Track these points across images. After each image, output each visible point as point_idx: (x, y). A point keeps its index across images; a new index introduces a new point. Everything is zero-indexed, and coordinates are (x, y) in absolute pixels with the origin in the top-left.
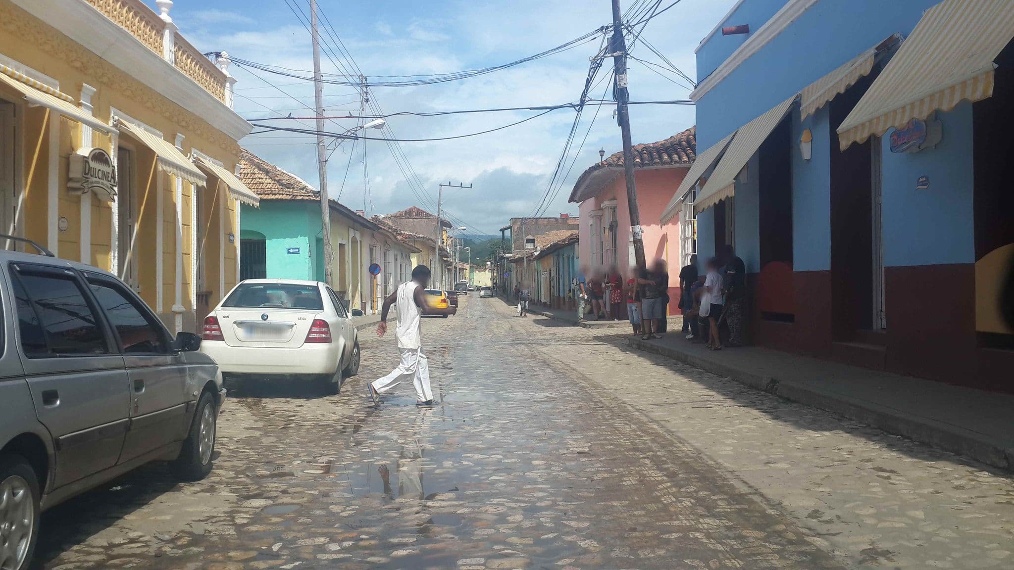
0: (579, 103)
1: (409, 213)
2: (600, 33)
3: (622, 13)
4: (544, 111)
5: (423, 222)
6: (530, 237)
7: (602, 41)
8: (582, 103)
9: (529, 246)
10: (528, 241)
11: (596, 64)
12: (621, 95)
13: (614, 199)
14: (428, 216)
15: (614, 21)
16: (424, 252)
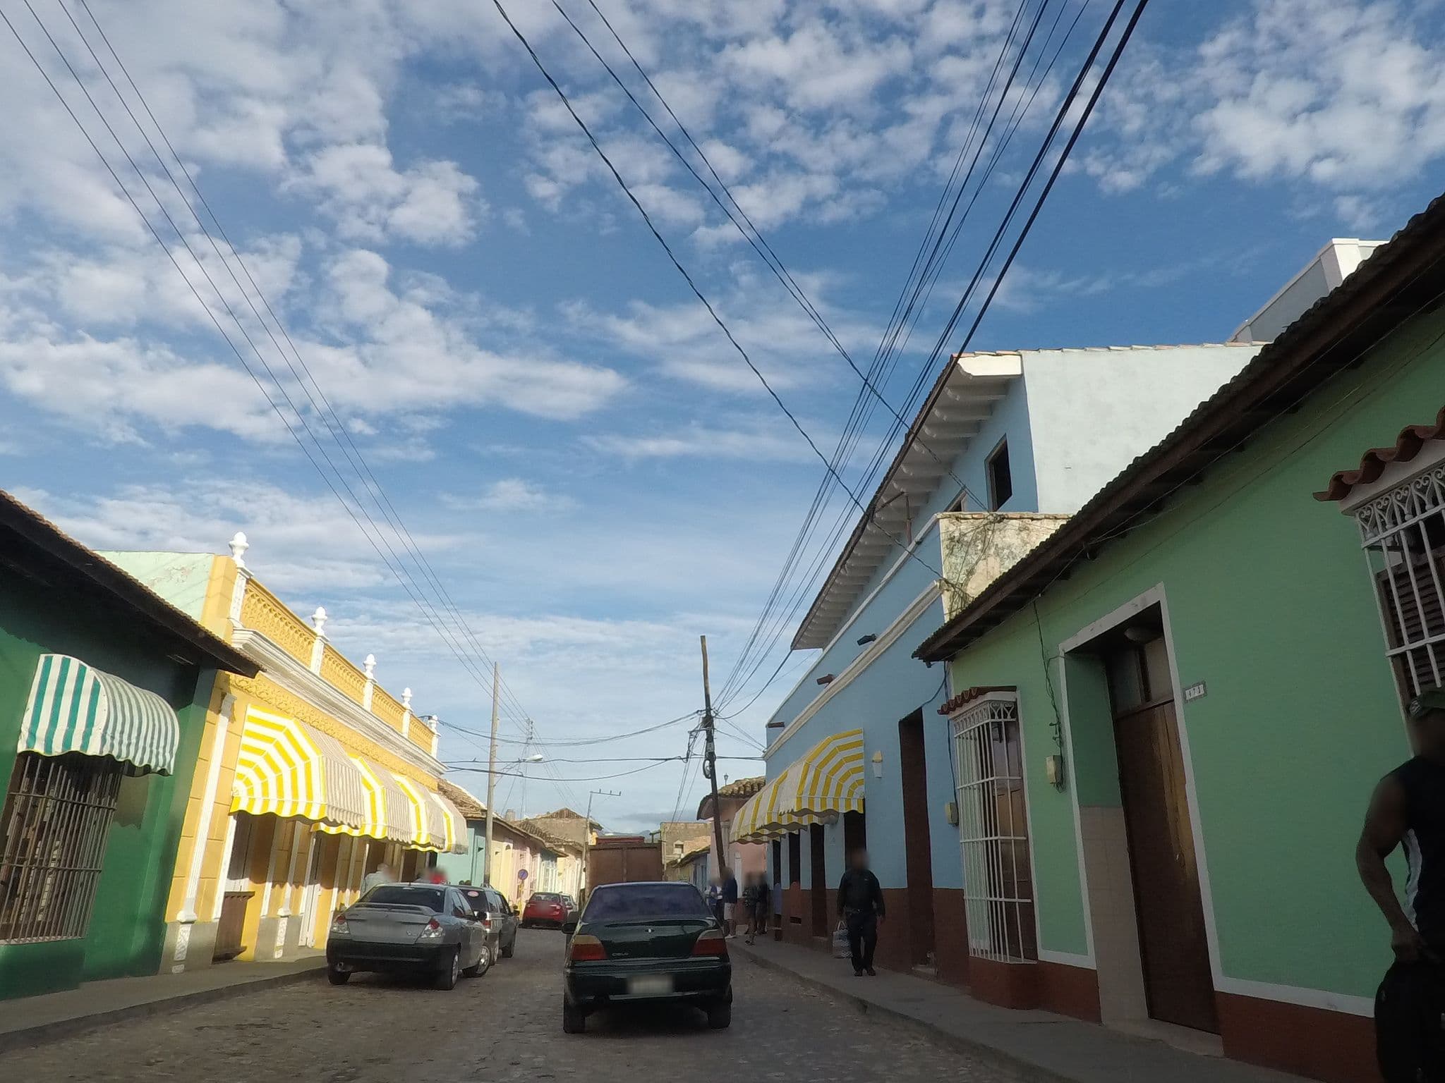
0: (686, 756)
1: (560, 814)
2: (696, 715)
3: (711, 703)
4: (661, 761)
5: (575, 821)
6: (679, 842)
7: (697, 721)
8: (687, 758)
9: (678, 851)
10: (677, 846)
11: (693, 734)
12: (711, 756)
13: (728, 821)
14: (578, 817)
15: (707, 706)
16: (571, 857)
